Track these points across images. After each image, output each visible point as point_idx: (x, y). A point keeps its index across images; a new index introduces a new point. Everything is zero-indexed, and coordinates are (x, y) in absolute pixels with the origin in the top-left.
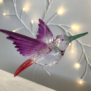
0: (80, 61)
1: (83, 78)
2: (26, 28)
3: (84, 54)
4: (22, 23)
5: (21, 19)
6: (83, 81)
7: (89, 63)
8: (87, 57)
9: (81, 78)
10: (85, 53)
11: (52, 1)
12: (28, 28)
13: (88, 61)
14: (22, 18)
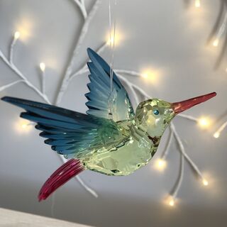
0: (166, 153)
1: (176, 193)
2: (25, 84)
3: (174, 136)
4: (14, 71)
5: (9, 60)
6: (177, 200)
7: (186, 155)
8: (180, 142)
9: (172, 193)
10: (176, 134)
11: (90, 14)
12: (31, 83)
13: (183, 152)
14: (11, 58)
